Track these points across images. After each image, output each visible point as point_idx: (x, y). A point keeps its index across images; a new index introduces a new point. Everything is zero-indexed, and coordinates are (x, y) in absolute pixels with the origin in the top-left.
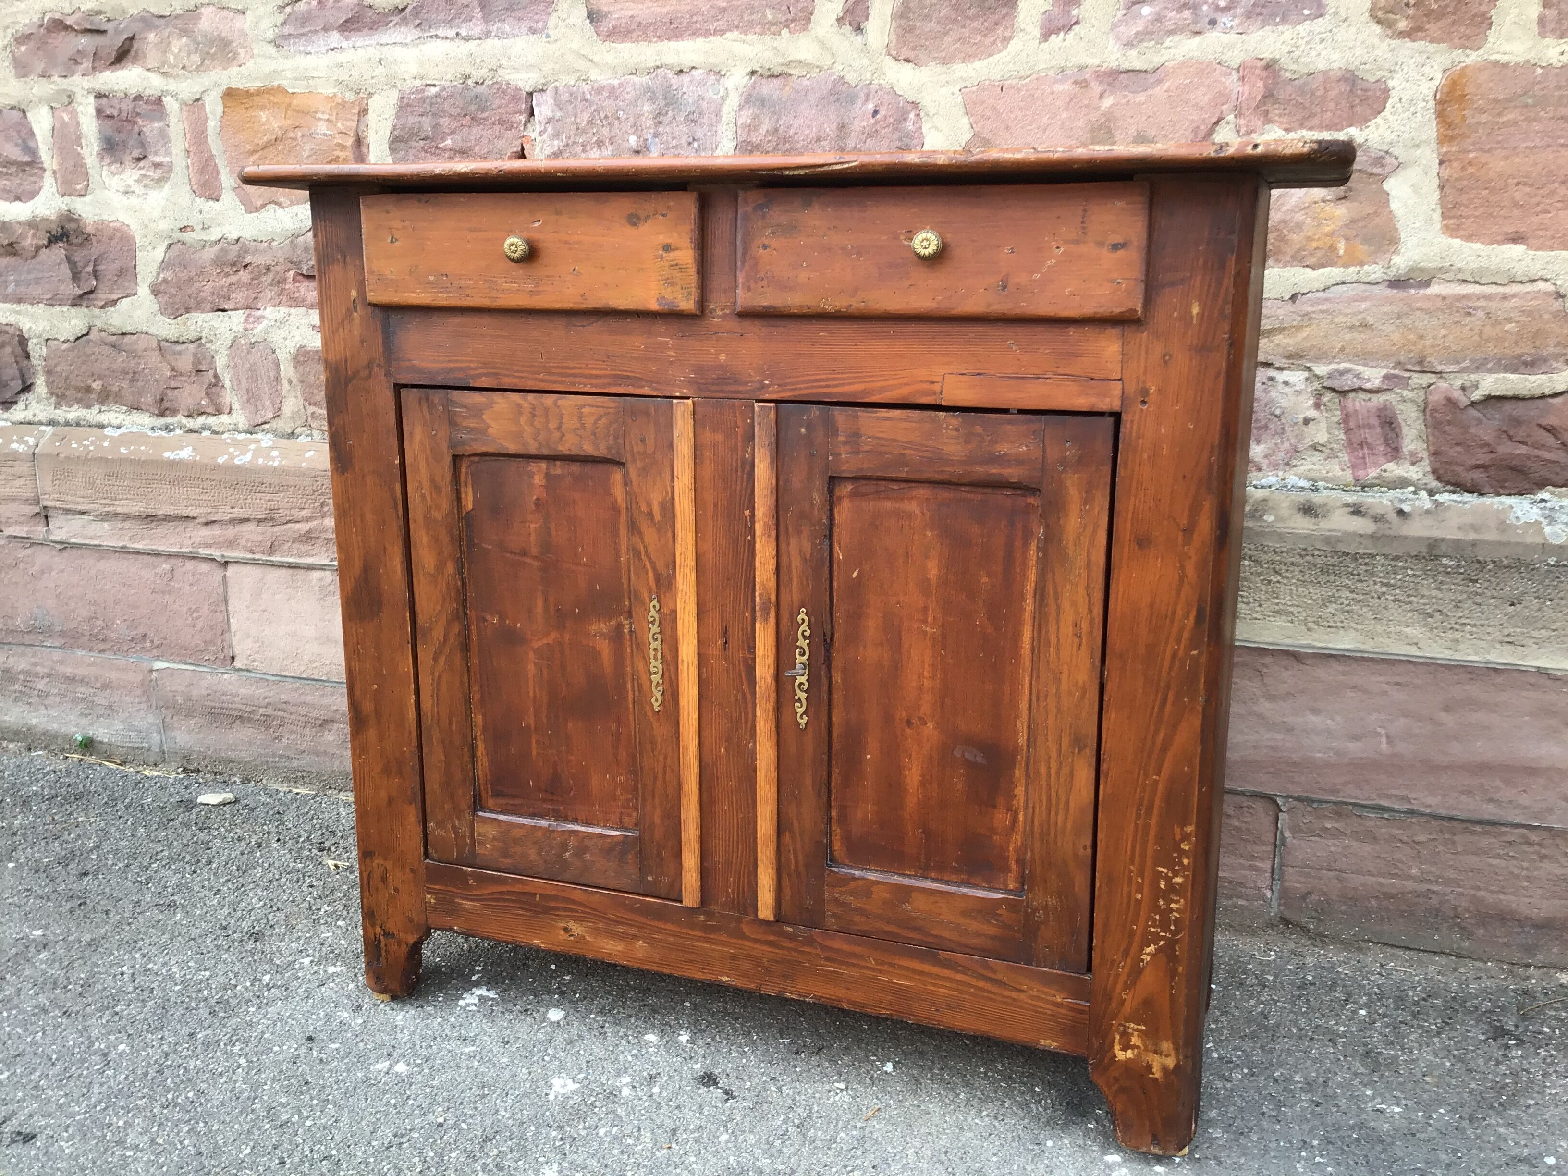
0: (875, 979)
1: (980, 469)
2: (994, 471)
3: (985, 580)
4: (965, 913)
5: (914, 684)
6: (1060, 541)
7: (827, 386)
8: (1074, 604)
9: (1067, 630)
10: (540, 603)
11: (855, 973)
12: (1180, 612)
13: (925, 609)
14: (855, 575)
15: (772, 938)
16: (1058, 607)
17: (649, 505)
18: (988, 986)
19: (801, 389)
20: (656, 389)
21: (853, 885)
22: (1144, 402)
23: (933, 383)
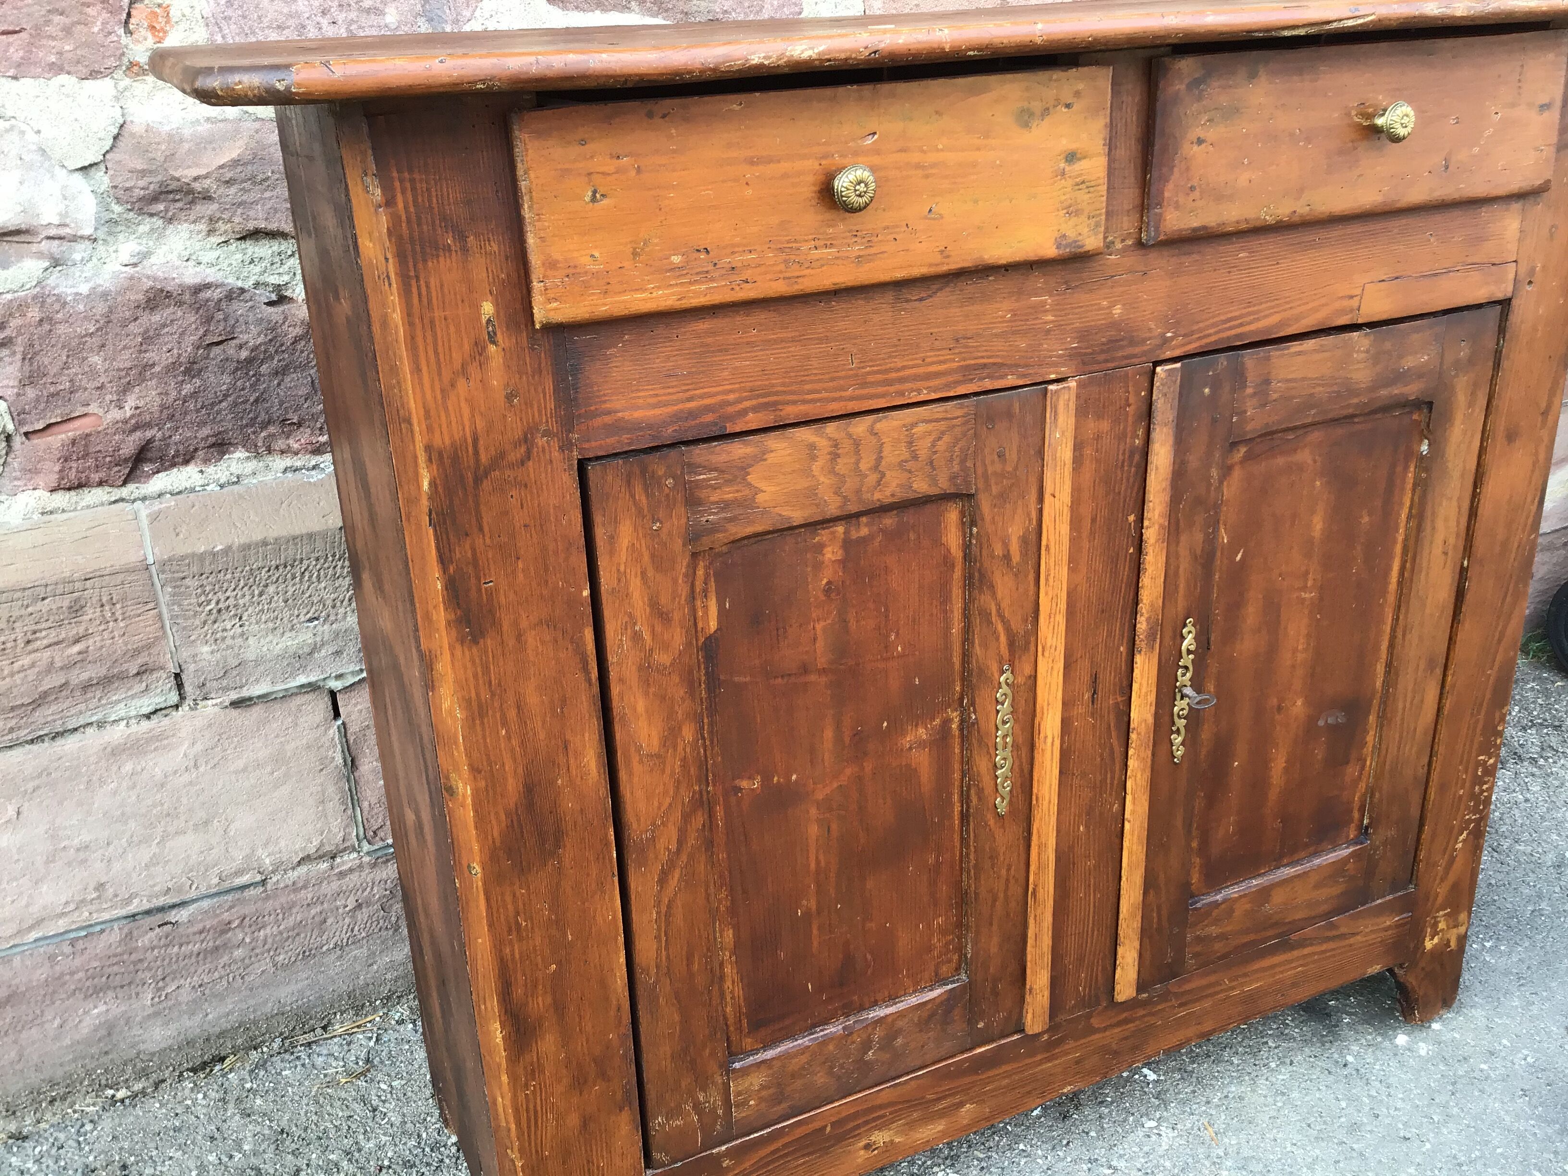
0: (1228, 997)
1: (1384, 392)
2: (1396, 392)
3: (1366, 519)
4: (1317, 886)
5: (1289, 663)
6: (1443, 456)
7: (1241, 325)
8: (1446, 520)
9: (1437, 550)
10: (829, 734)
11: (1207, 1004)
12: (1529, 499)
13: (1307, 573)
14: (1238, 558)
15: (1124, 1015)
16: (1434, 528)
17: (1006, 545)
18: (1331, 945)
19: (1209, 335)
20: (1024, 376)
21: (1215, 913)
22: (1530, 282)
23: (1352, 297)
